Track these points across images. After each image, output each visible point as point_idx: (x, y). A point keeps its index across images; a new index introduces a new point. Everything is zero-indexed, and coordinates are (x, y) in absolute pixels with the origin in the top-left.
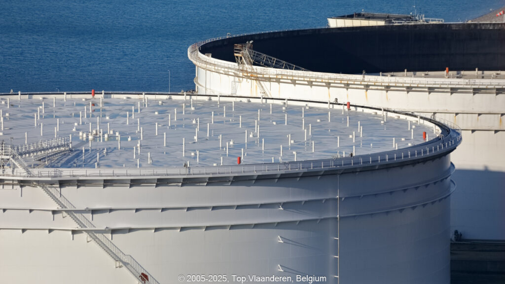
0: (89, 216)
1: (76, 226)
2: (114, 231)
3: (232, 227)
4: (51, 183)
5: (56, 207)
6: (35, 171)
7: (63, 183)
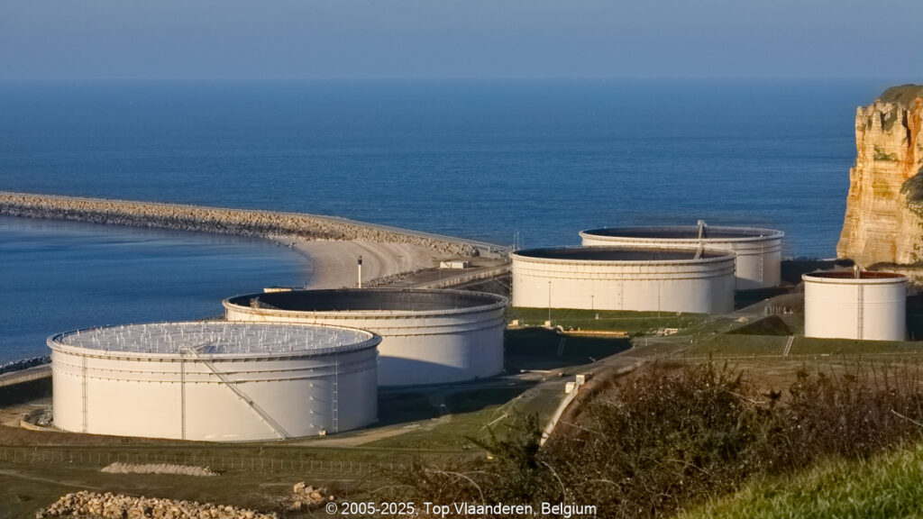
0: (226, 376)
1: (220, 380)
2: (237, 382)
3: (291, 379)
4: (208, 361)
5: (211, 372)
6: (201, 355)
7: (214, 361)
